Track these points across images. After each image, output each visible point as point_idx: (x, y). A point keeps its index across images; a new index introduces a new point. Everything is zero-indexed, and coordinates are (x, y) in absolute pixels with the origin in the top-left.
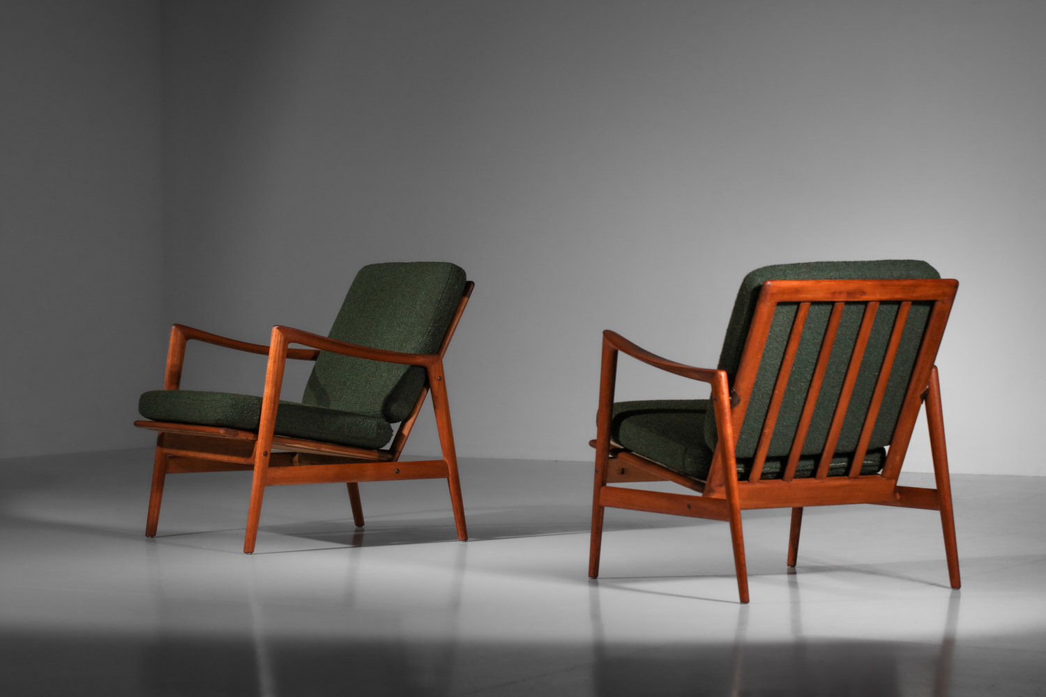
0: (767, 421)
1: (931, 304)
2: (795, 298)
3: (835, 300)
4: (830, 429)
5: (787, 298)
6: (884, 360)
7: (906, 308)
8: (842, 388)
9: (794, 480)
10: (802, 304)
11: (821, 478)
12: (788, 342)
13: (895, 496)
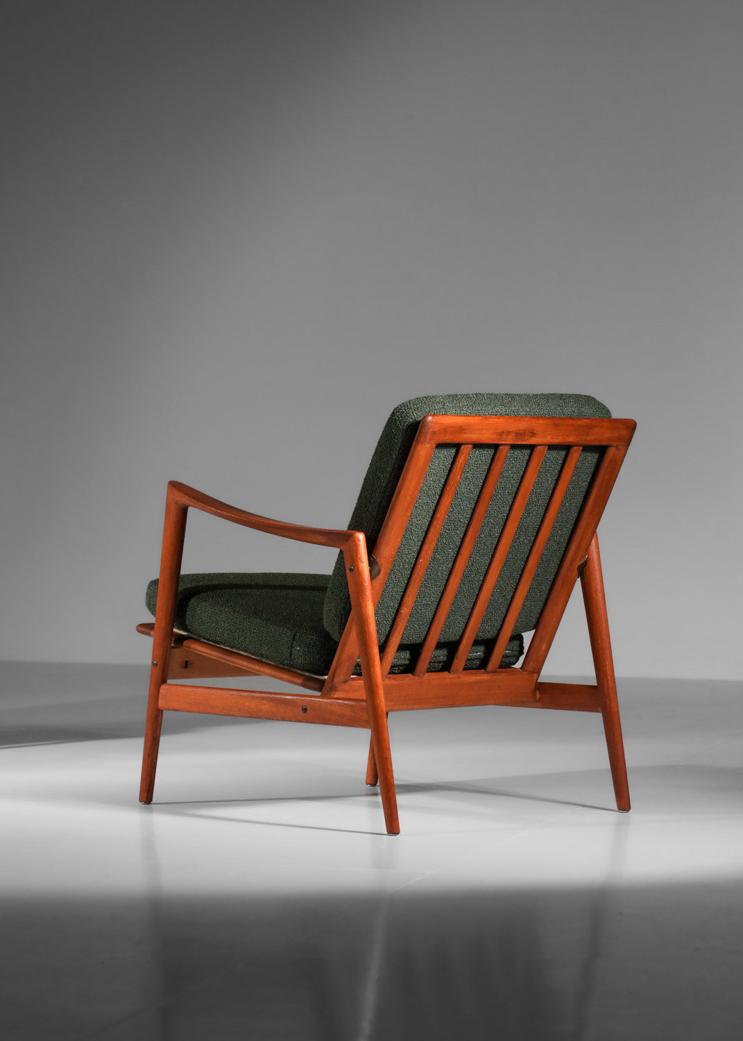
0: (406, 598)
1: (601, 450)
2: (457, 439)
3: (501, 443)
4: (473, 609)
5: (448, 438)
6: (542, 521)
7: (576, 454)
8: (493, 556)
9: (426, 675)
10: (463, 447)
11: (457, 671)
12: (441, 496)
13: (535, 695)
